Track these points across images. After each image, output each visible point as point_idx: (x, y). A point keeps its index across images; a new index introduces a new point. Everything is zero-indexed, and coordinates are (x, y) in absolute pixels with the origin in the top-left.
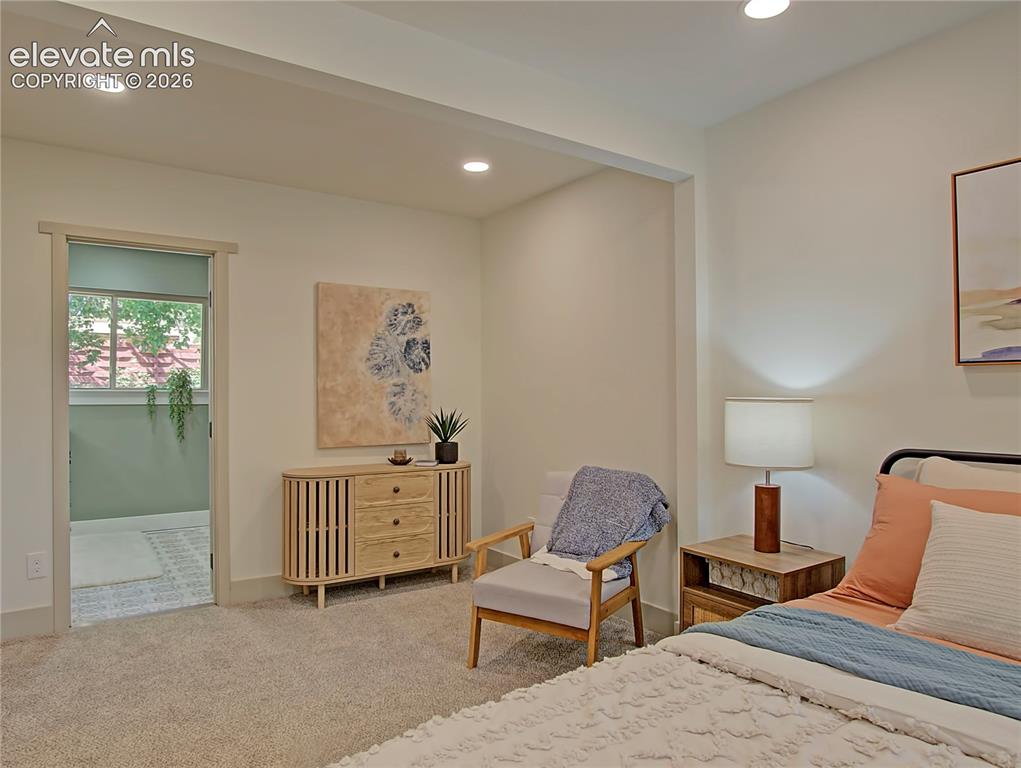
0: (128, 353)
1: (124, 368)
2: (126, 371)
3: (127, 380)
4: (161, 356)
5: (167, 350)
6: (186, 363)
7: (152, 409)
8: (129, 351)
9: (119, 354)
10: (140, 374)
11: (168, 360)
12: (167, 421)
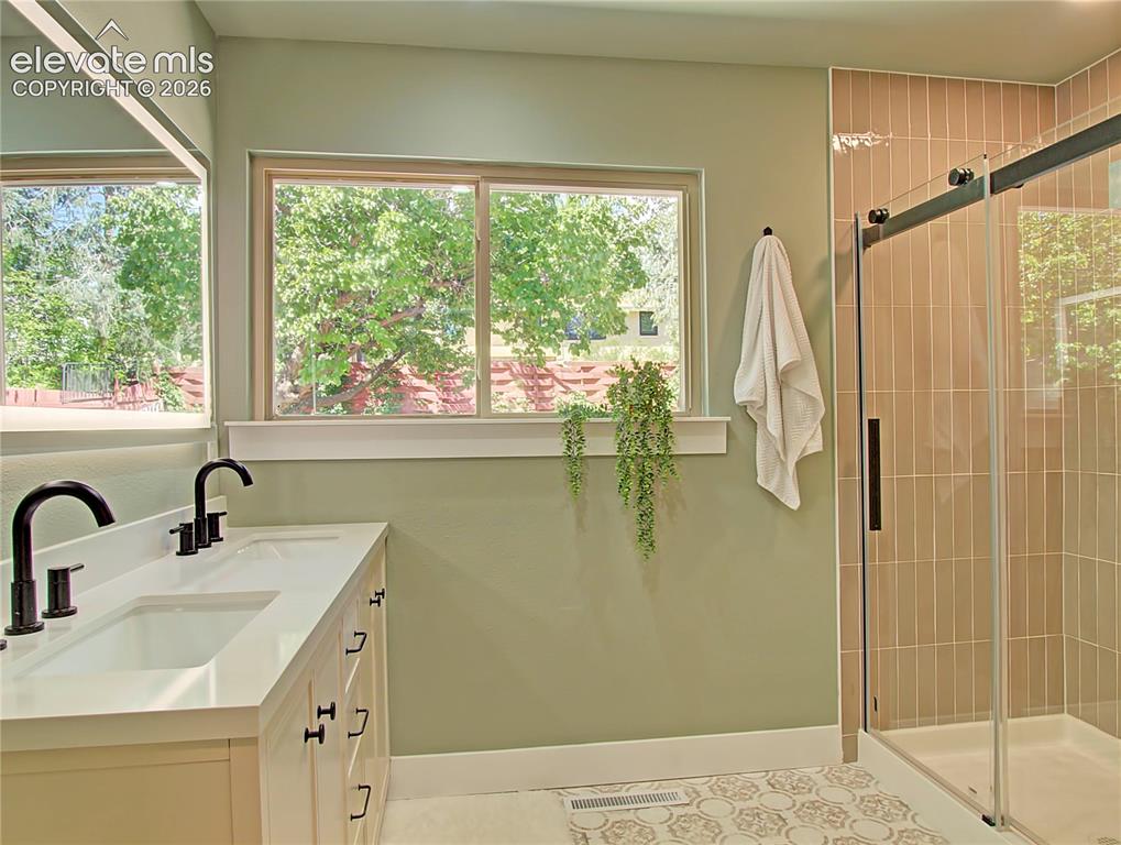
0: (506, 376)
1: (501, 393)
2: (503, 396)
3: (505, 407)
4: (542, 377)
5: (546, 369)
6: (569, 385)
7: (576, 465)
8: (507, 373)
9: (495, 377)
10: (518, 400)
11: (548, 382)
12: (614, 501)
